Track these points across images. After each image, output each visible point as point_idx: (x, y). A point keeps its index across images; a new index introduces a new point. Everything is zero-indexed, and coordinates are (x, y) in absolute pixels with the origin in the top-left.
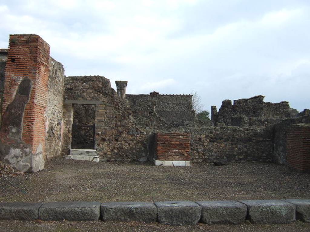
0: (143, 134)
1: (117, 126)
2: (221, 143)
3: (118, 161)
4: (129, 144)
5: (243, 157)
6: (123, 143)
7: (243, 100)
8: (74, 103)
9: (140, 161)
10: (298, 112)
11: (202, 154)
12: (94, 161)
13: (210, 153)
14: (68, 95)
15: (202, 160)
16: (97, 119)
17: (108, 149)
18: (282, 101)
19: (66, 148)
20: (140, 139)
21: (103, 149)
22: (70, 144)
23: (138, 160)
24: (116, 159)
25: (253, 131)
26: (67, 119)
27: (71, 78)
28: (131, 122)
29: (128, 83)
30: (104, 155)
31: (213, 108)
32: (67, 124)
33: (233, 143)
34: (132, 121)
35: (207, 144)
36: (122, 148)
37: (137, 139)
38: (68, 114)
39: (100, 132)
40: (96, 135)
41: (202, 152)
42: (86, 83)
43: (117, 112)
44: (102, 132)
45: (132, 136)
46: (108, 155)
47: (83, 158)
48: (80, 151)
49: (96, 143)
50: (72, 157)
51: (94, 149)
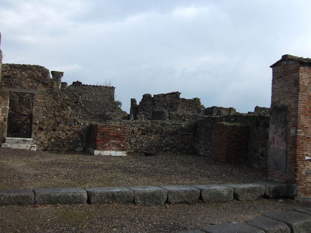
0: (80, 125)
1: (55, 116)
2: (151, 136)
3: (55, 150)
4: (67, 134)
5: (169, 148)
6: (61, 132)
7: (163, 95)
8: (11, 91)
9: (77, 150)
10: (205, 107)
11: (135, 145)
12: (32, 149)
13: (141, 145)
14: (6, 83)
15: (133, 151)
16: (35, 109)
17: (45, 138)
18: (194, 98)
19: (1, 136)
20: (77, 129)
21: (40, 138)
22: (6, 132)
23: (75, 149)
24: (53, 148)
25: (178, 126)
26: (4, 107)
27: (9, 65)
28: (68, 113)
29: (64, 74)
30: (41, 144)
31: (133, 101)
32: (3, 112)
33: (161, 136)
34: (70, 112)
35: (138, 136)
36: (59, 138)
37: (74, 129)
38: (5, 102)
39: (37, 121)
40: (33, 124)
41: (134, 143)
42: (26, 71)
43: (55, 102)
44: (39, 122)
45: (69, 126)
46: (45, 144)
47: (20, 147)
48: (16, 140)
49: (33, 132)
50: (9, 146)
51: (30, 137)
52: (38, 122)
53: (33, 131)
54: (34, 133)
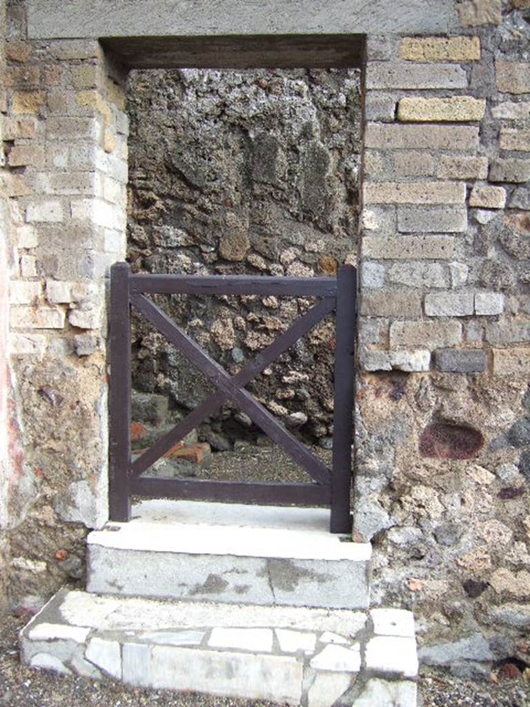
17: (507, 538)
19: (48, 514)
21: (448, 533)
26: (50, 211)
30: (458, 605)
32: (47, 269)
38: (60, 161)
39: (414, 348)
40: (366, 386)
47: (230, 671)
49: (369, 474)
52: (419, 361)
53: (374, 464)
54: (378, 483)
